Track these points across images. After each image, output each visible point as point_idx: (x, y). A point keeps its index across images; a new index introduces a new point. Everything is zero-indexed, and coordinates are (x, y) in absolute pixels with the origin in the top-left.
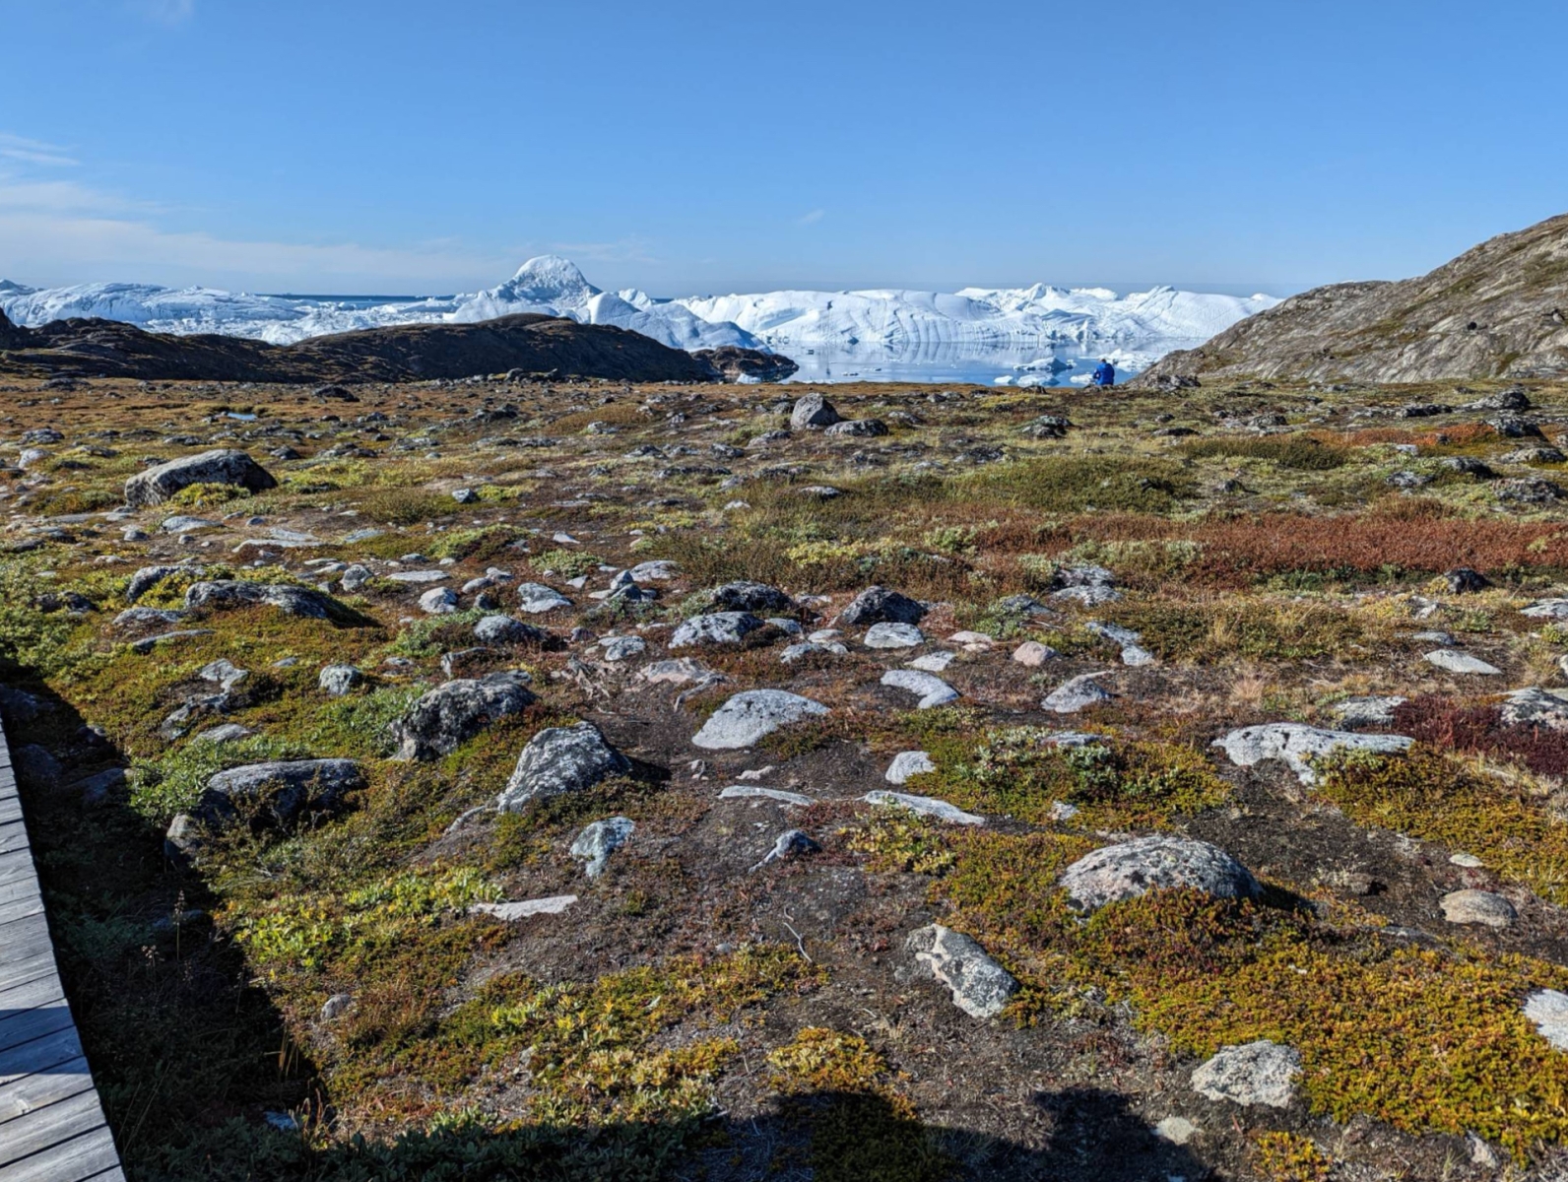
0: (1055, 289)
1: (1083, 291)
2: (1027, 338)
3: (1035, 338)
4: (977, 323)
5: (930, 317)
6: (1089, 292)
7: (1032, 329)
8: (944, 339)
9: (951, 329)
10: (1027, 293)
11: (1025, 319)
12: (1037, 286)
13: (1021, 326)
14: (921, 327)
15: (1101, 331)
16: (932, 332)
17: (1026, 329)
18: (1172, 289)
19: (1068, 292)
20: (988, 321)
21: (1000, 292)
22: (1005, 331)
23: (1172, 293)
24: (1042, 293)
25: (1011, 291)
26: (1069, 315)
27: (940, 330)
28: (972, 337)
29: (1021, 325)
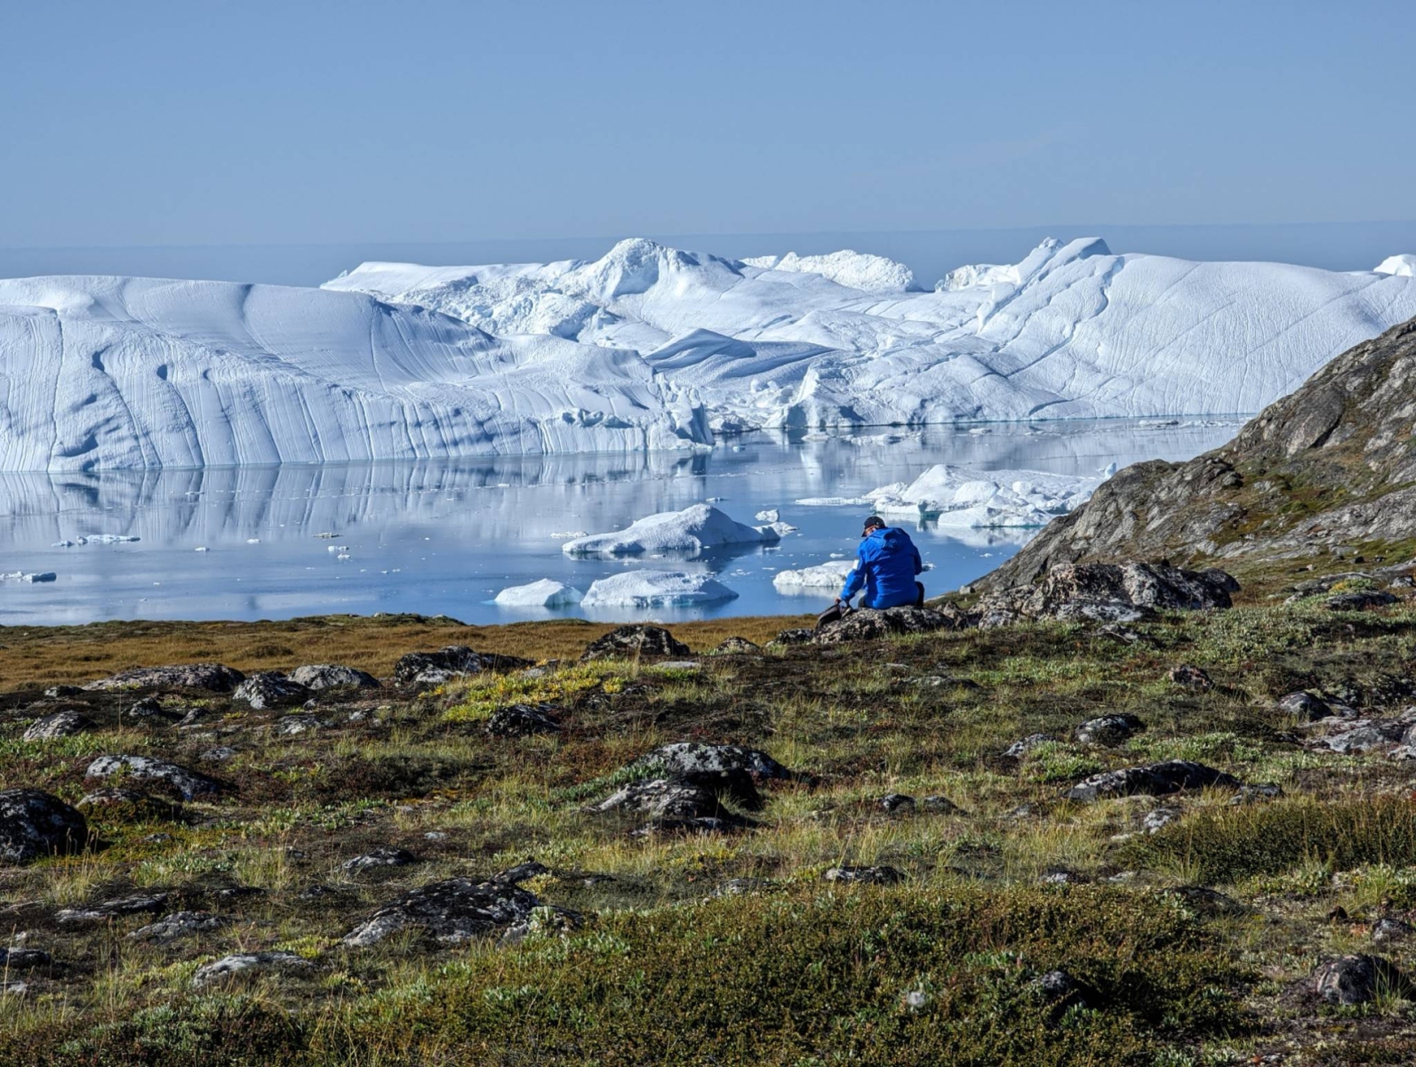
0: (689, 260)
1: (790, 262)
2: (603, 440)
3: (633, 439)
4: (413, 391)
5: (232, 373)
6: (810, 265)
7: (618, 406)
8: (292, 451)
9: (317, 412)
10: (590, 272)
11: (591, 370)
12: (623, 248)
13: (578, 398)
14: (203, 410)
15: (865, 405)
16: (244, 427)
17: (596, 405)
18: (1099, 248)
19: (736, 268)
20: (456, 381)
21: (487, 275)
22: (519, 415)
23: (1102, 263)
24: (641, 275)
25: (531, 270)
26: (747, 350)
27: (279, 418)
28: (399, 443)
29: (576, 390)
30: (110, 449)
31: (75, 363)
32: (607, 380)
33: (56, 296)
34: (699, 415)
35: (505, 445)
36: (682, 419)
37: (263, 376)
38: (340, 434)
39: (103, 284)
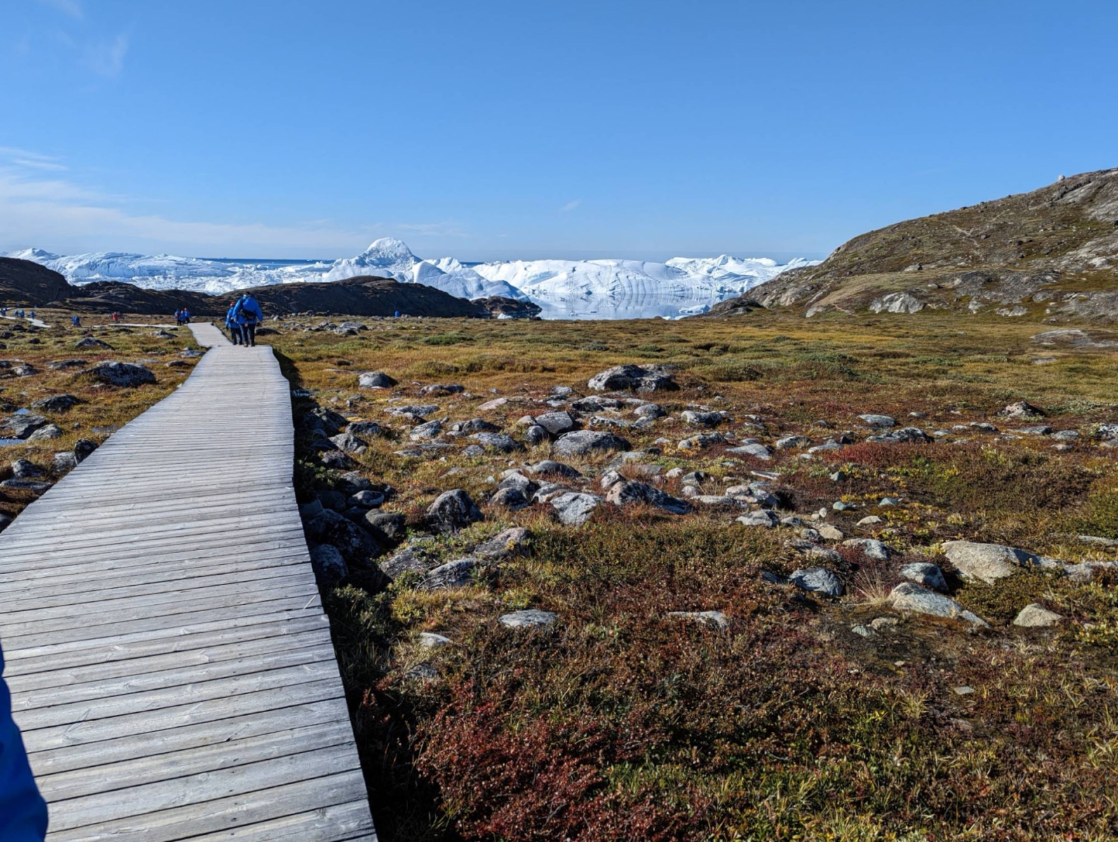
0: (734, 259)
1: (754, 260)
2: (704, 292)
3: (709, 292)
4: (671, 282)
5: (639, 277)
6: (758, 260)
7: (707, 286)
8: (648, 292)
9: (653, 285)
10: (715, 261)
11: (704, 279)
12: (722, 256)
13: (700, 284)
14: (634, 283)
16: (640, 288)
17: (703, 285)
19: (743, 261)
20: (678, 280)
21: (697, 260)
22: (689, 286)
24: (725, 261)
26: (738, 276)
28: (668, 291)
30: (618, 290)
31: (613, 275)
32: (706, 281)
33: (612, 263)
34: (722, 288)
35: (686, 292)
36: (719, 288)
37: (644, 278)
38: (657, 289)
39: (620, 261)
